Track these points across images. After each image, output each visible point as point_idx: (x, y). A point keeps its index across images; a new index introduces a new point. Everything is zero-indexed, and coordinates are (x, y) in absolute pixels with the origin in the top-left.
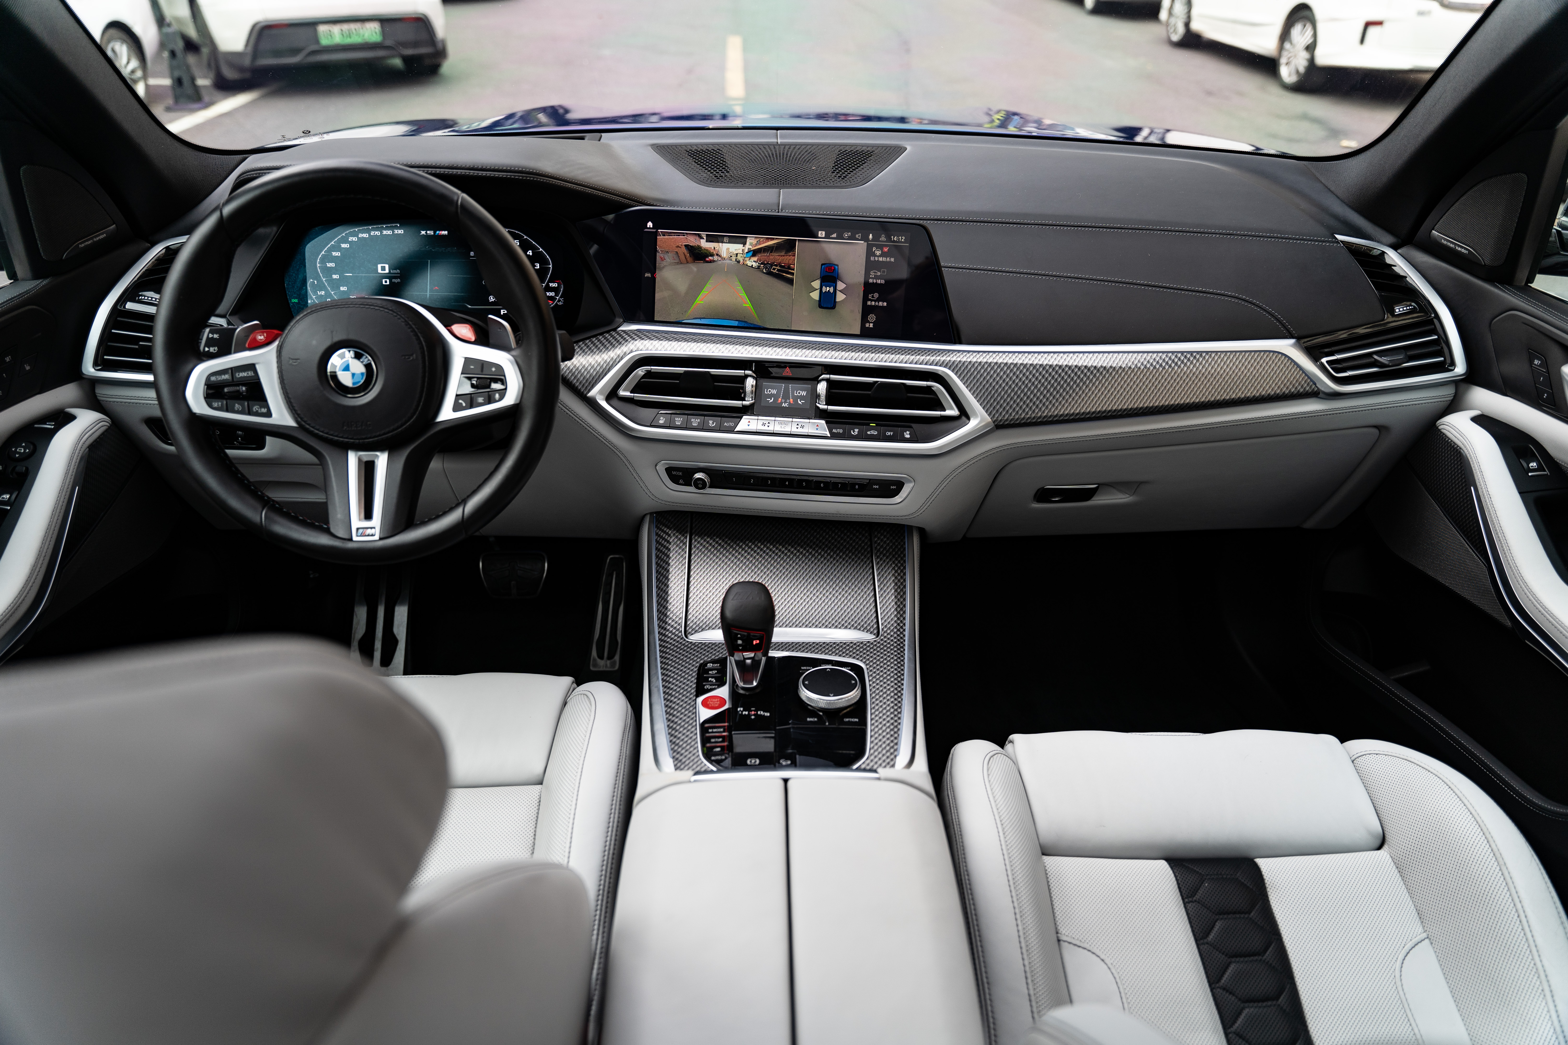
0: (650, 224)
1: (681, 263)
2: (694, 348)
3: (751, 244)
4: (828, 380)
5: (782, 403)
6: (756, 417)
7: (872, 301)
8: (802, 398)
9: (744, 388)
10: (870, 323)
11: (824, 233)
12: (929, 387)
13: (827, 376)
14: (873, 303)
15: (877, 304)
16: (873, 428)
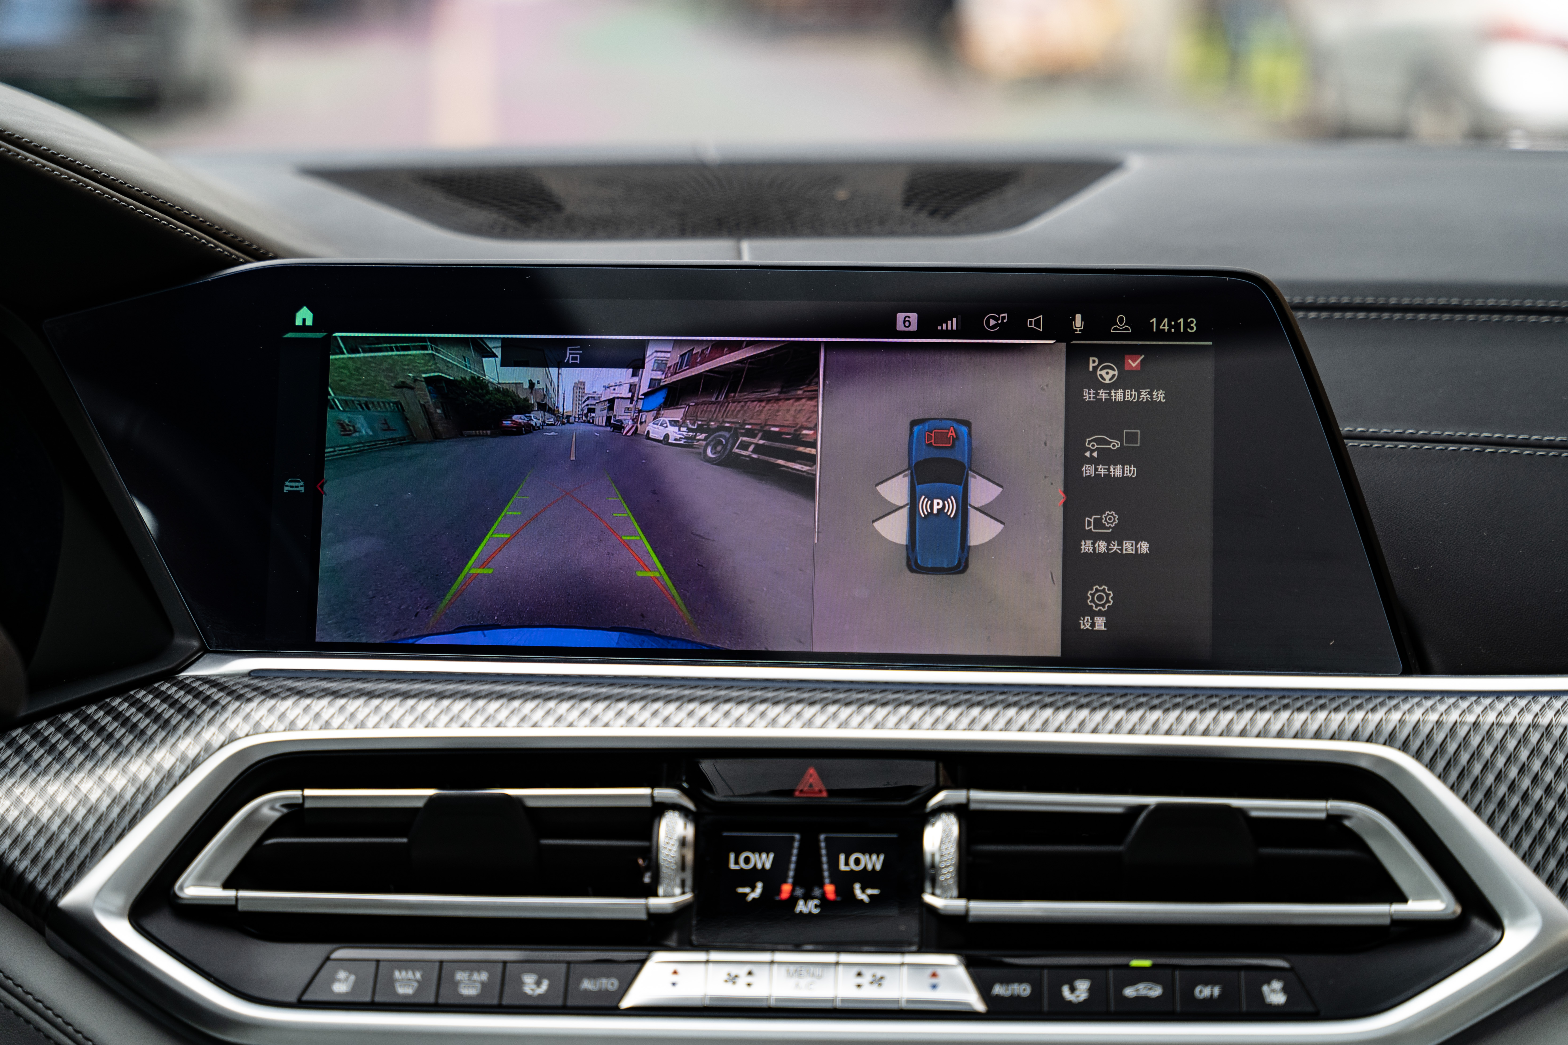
0: (304, 316)
1: (411, 439)
2: (466, 716)
3: (660, 366)
4: (960, 811)
5: (793, 900)
6: (701, 956)
7: (1096, 538)
8: (867, 878)
9: (650, 853)
10: (1093, 614)
11: (914, 317)
12: (1335, 819)
13: (958, 796)
14: (1102, 546)
15: (1115, 547)
16: (1141, 975)
